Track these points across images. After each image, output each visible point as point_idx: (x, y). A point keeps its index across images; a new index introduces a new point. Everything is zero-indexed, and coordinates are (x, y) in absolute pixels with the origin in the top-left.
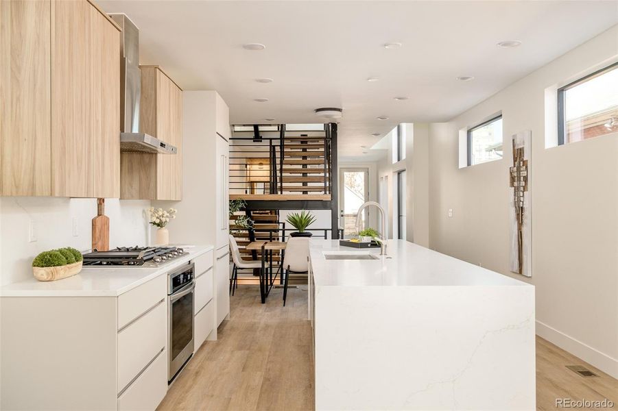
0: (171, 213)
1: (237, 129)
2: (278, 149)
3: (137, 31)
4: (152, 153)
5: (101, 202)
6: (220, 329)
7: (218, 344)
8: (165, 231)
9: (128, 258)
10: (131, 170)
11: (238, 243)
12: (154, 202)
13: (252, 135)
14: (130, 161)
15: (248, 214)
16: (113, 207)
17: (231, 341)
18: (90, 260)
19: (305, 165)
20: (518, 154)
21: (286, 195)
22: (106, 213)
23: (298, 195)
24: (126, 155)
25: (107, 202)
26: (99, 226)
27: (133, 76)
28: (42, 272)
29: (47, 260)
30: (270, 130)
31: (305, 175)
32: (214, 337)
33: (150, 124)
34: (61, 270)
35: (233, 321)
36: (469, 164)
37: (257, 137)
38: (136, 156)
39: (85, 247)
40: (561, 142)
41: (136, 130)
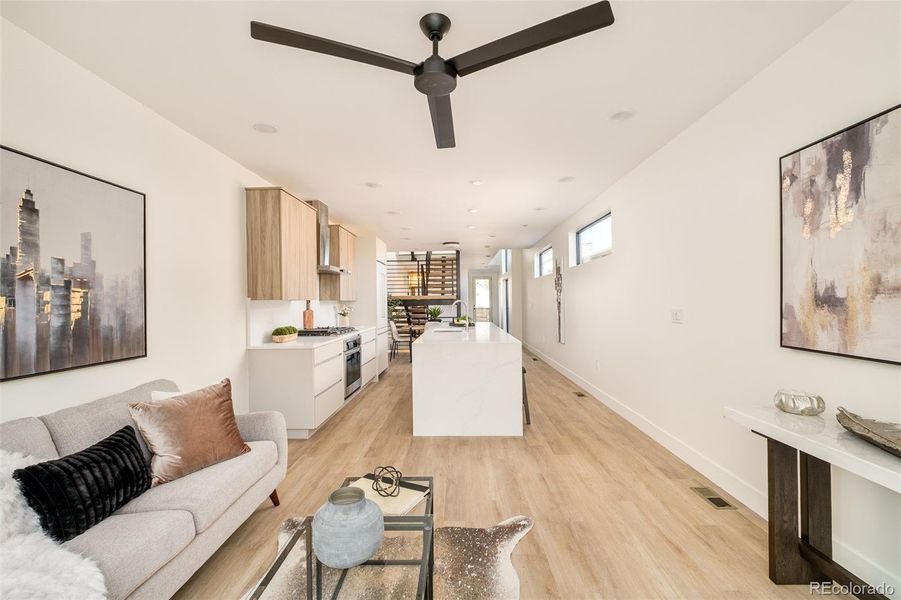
0: (350, 308)
1: (401, 253)
2: (425, 267)
3: (326, 207)
4: (337, 275)
5: (308, 302)
6: (381, 376)
7: (379, 383)
8: (347, 318)
9: (324, 332)
10: (326, 284)
11: (397, 327)
12: (340, 302)
13: (410, 258)
14: (325, 279)
15: (406, 308)
16: (315, 305)
17: (386, 382)
18: (301, 334)
19: (443, 277)
20: (558, 270)
21: (430, 296)
22: (311, 308)
23: (438, 296)
24: (323, 276)
25: (311, 302)
26: (308, 315)
27: (325, 231)
28: (276, 338)
29: (279, 332)
30: (421, 254)
31: (443, 283)
32: (377, 380)
33: (335, 260)
34: (287, 337)
35: (391, 371)
36: (541, 274)
37: (414, 259)
38: (328, 276)
39: (300, 327)
40: (578, 263)
41: (327, 263)
